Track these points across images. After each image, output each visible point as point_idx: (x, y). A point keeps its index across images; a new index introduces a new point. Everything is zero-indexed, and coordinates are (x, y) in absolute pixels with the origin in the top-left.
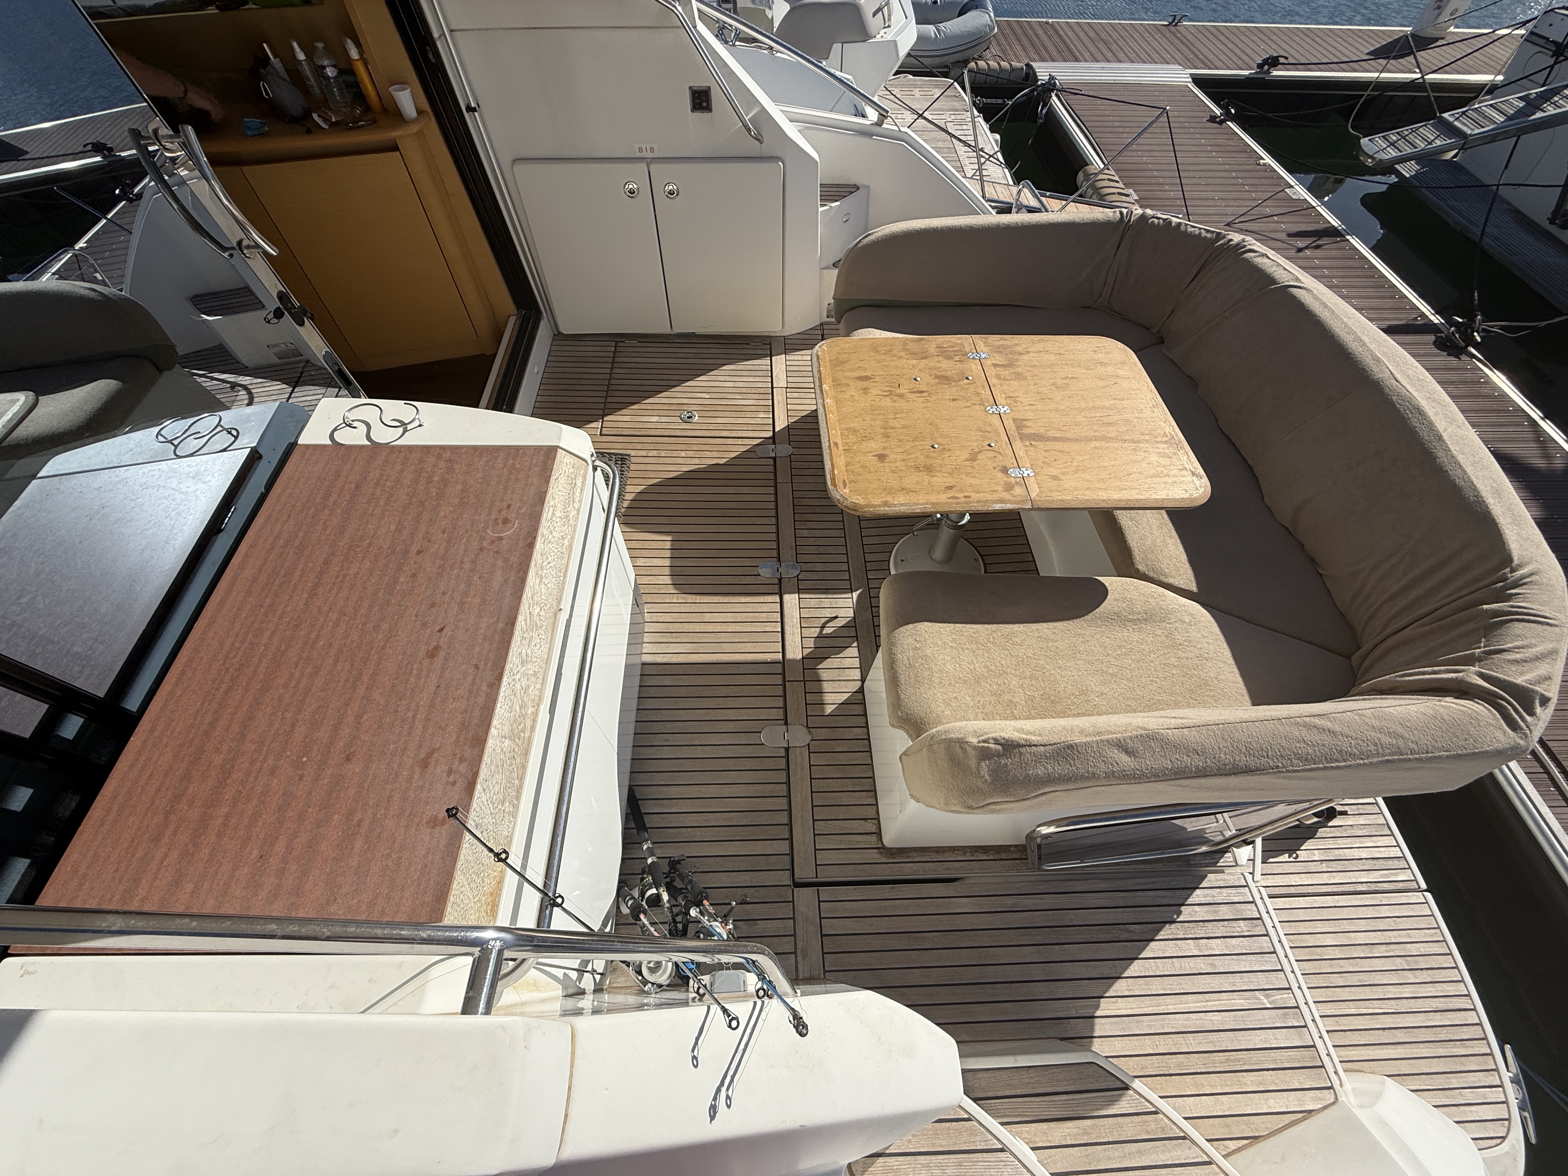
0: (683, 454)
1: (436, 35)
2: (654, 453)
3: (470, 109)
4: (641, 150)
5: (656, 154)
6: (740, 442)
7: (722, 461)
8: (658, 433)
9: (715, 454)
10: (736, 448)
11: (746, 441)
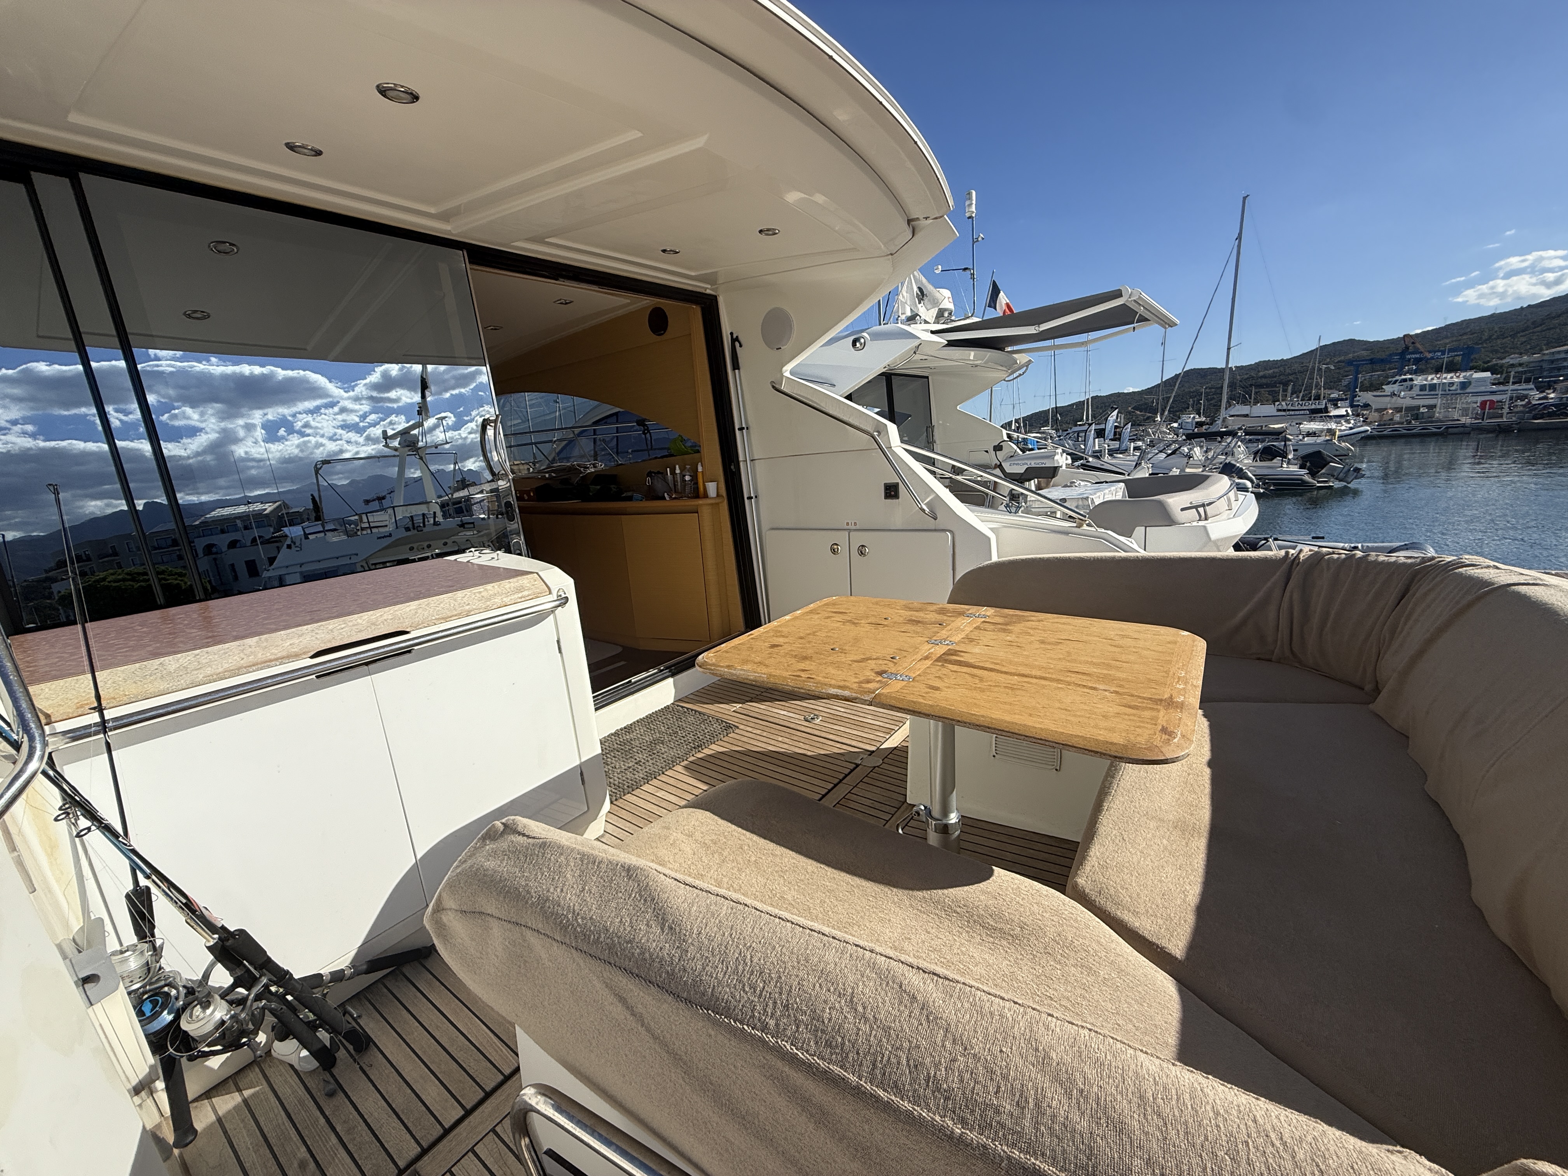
0: (780, 739)
1: (741, 458)
2: (758, 732)
3: (750, 498)
4: (848, 524)
5: (858, 527)
6: (839, 745)
7: (809, 753)
8: (777, 721)
9: (807, 747)
10: (830, 748)
11: (844, 747)
